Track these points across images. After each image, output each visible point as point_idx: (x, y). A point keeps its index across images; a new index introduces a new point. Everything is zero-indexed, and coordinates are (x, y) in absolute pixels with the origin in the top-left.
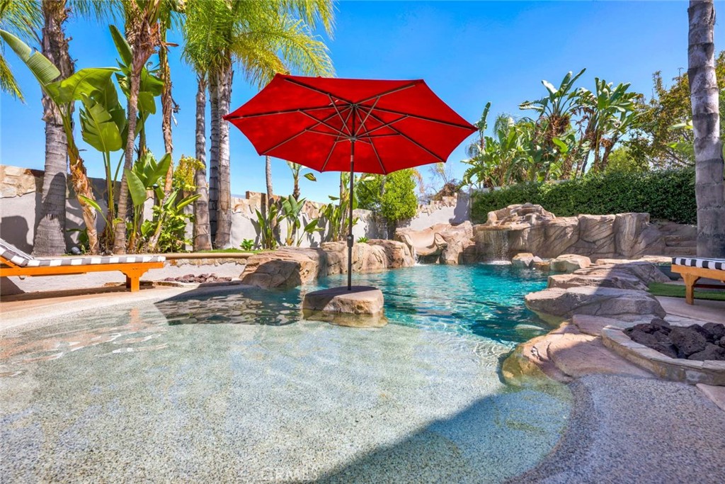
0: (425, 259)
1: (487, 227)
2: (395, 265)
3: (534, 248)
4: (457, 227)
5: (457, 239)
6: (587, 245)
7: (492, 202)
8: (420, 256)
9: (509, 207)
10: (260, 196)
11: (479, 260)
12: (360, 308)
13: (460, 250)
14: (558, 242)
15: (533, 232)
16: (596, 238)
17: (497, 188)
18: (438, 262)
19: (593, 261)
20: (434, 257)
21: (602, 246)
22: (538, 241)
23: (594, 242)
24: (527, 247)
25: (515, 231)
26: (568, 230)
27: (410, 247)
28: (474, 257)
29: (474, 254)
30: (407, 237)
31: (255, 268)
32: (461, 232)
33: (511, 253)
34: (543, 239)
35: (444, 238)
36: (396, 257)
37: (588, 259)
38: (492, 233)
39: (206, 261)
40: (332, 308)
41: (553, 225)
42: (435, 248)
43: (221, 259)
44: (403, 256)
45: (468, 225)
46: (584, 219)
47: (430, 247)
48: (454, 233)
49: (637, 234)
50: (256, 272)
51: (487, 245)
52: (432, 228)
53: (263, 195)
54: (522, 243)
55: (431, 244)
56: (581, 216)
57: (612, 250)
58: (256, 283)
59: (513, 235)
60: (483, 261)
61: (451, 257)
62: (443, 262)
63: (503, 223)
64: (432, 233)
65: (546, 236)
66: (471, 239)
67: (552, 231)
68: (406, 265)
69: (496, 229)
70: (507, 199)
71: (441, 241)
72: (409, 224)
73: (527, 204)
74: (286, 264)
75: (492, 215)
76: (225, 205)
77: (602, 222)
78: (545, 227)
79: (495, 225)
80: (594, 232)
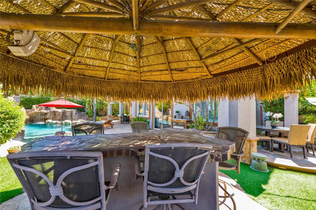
3: (51, 118)
6: (65, 117)
15: (51, 113)
16: (67, 115)
21: (69, 117)
22: (52, 116)
23: (67, 116)
24: (49, 117)
25: (47, 113)
26: (61, 113)
29: (30, 121)
33: (45, 120)
34: (54, 115)
41: (57, 112)
46: (65, 110)
49: (76, 114)
54: (47, 117)
57: (71, 118)
60: (34, 123)
63: (39, 110)
65: (55, 115)
67: (56, 113)
75: (34, 106)
77: (69, 111)
78: (54, 112)
79: (36, 111)
80: (67, 113)
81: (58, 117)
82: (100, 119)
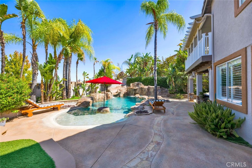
0: (115, 96)
1: (130, 88)
2: (108, 98)
3: (140, 93)
4: (123, 87)
5: (123, 90)
6: (149, 93)
7: (132, 81)
8: (114, 95)
9: (135, 83)
10: (74, 83)
11: (128, 96)
12: (107, 111)
13: (124, 93)
14: (144, 92)
15: (139, 89)
16: (151, 91)
17: (133, 77)
18: (118, 96)
19: (148, 97)
20: (117, 95)
21: (152, 93)
22: (140, 91)
23: (151, 92)
25: (136, 89)
26: (146, 89)
27: (111, 93)
28: (127, 95)
30: (111, 90)
31: (80, 103)
32: (124, 89)
33: (135, 94)
35: (120, 90)
36: (108, 96)
37: (147, 97)
38: (131, 89)
39: (68, 102)
40: (102, 111)
42: (118, 93)
43: (71, 101)
44: (110, 96)
45: (125, 87)
47: (116, 92)
48: (122, 89)
50: (81, 104)
51: (130, 92)
52: (117, 87)
53: (75, 82)
54: (137, 92)
55: (117, 91)
56: (149, 86)
57: (153, 94)
58: (82, 106)
59: (135, 90)
60: (129, 96)
61: (122, 95)
62: (120, 97)
63: (133, 87)
64: (117, 89)
65: (142, 90)
66: (126, 90)
67: (143, 89)
68: (111, 98)
69: (132, 88)
70: (135, 80)
71: (119, 91)
72: (111, 86)
73: (139, 82)
74: (87, 102)
75: (131, 84)
76: (70, 88)
77: (152, 88)
78: (142, 88)
79: (132, 87)
80: (151, 90)
81: (144, 93)
82: (183, 97)
